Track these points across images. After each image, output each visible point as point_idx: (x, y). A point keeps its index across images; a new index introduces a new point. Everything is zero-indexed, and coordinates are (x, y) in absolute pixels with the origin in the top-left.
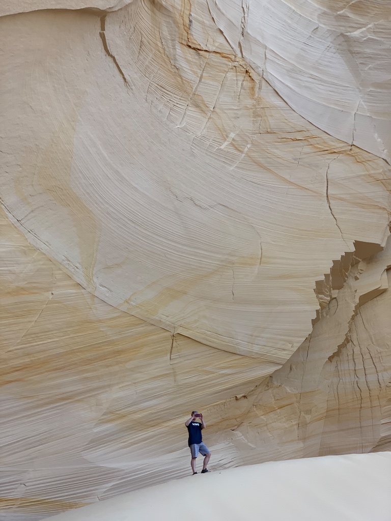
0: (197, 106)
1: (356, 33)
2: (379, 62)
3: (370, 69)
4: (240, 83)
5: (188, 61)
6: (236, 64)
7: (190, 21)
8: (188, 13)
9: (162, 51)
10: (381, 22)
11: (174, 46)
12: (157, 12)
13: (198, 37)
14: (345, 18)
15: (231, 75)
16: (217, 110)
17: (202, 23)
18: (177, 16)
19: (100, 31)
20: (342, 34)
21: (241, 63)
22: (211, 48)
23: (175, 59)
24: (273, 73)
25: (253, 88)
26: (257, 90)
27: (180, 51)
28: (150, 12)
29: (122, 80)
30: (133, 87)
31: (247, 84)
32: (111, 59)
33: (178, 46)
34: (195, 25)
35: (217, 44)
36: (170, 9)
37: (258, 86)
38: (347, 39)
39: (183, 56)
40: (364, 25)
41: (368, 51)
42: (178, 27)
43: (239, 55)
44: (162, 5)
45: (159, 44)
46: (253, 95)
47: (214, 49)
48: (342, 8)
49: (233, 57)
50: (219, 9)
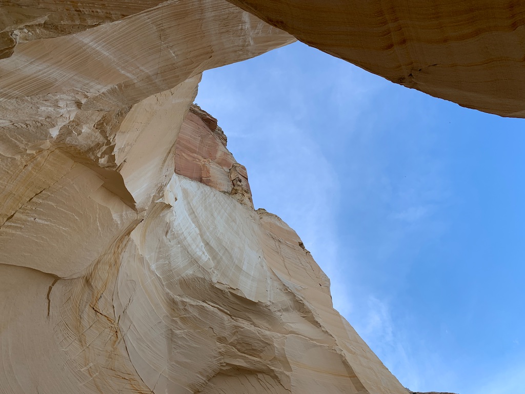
0: (81, 342)
1: (178, 332)
2: (182, 350)
3: (177, 352)
4: (110, 336)
5: (89, 315)
6: (113, 326)
7: (101, 297)
8: (102, 292)
9: (78, 306)
10: (192, 331)
11: (85, 306)
12: (86, 286)
13: (100, 306)
14: (176, 322)
15: (107, 330)
16: (90, 347)
17: (106, 300)
18: (96, 292)
19: (51, 285)
20: (171, 329)
21: (116, 326)
22: (104, 313)
23: (82, 313)
24: (129, 337)
25: (115, 342)
26: (117, 343)
27: (88, 309)
28: (83, 285)
29: (47, 314)
30: (51, 320)
31: (114, 338)
32: (48, 301)
33: (88, 306)
34: (102, 299)
35: (108, 312)
36: (94, 287)
37: (118, 341)
38: (172, 333)
39: (88, 312)
40: (183, 329)
41: (180, 343)
42: (93, 297)
43: (117, 322)
44: (90, 284)
45: (79, 302)
46: (114, 345)
47: (105, 314)
48: (176, 317)
49: (113, 322)
50: (118, 296)
